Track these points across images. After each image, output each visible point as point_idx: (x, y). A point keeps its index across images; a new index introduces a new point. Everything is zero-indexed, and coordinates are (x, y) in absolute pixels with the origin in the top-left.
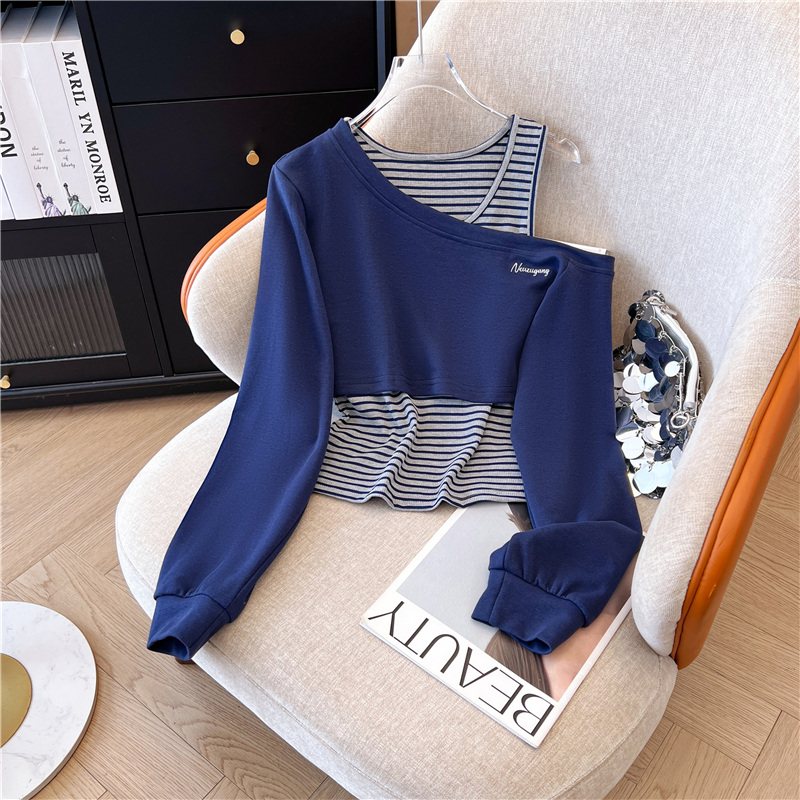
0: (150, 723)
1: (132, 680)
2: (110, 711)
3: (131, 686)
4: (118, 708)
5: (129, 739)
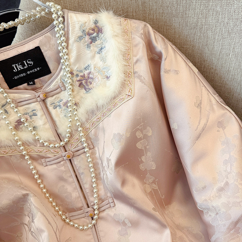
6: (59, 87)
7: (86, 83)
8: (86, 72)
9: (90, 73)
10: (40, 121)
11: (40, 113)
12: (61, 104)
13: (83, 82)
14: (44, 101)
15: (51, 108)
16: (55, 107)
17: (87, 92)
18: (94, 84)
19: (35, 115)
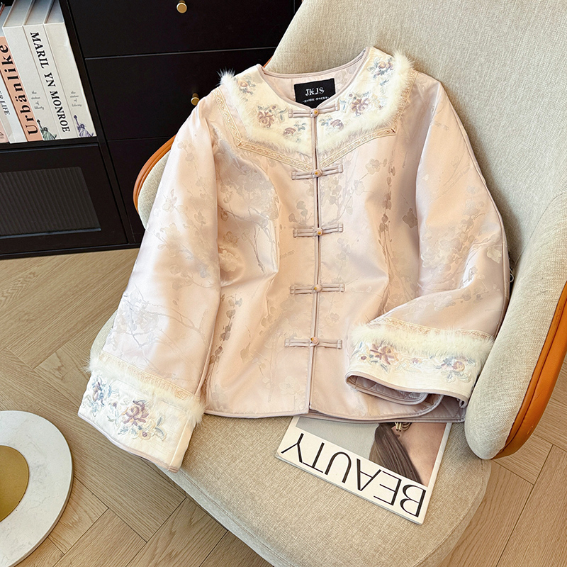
6: (334, 106)
7: (360, 107)
8: (363, 99)
9: (366, 99)
10: (306, 135)
11: (308, 128)
12: (330, 122)
13: (358, 106)
14: (315, 117)
15: (319, 124)
16: (323, 124)
17: (357, 116)
18: (366, 111)
19: (304, 128)
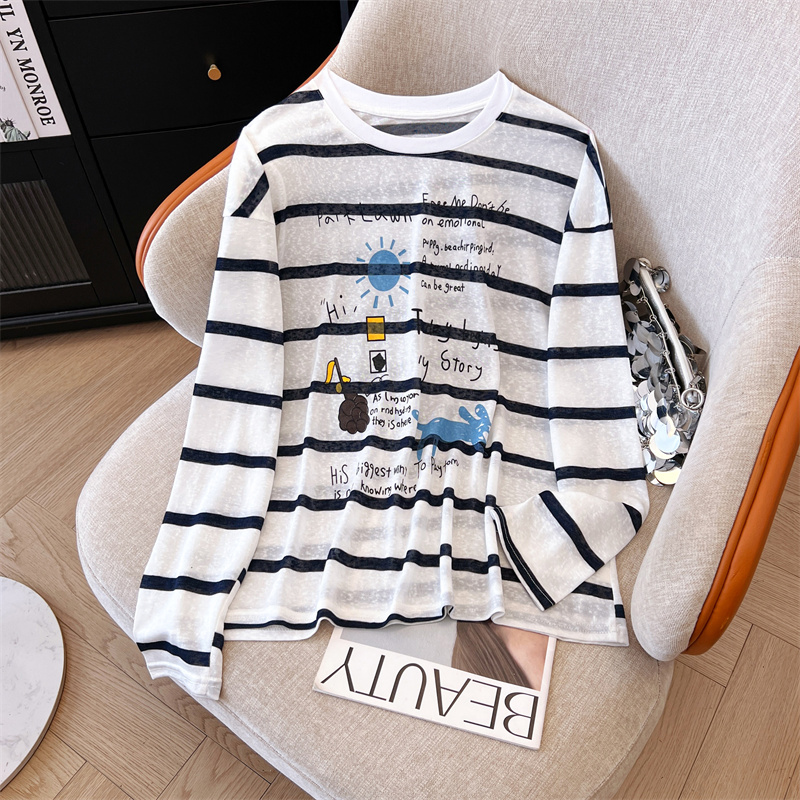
0: (127, 687)
1: (106, 641)
2: (84, 676)
3: (105, 648)
4: (91, 672)
5: (105, 705)
